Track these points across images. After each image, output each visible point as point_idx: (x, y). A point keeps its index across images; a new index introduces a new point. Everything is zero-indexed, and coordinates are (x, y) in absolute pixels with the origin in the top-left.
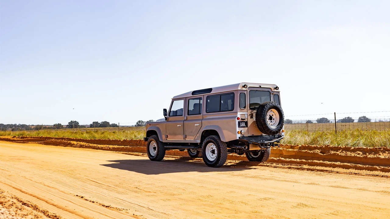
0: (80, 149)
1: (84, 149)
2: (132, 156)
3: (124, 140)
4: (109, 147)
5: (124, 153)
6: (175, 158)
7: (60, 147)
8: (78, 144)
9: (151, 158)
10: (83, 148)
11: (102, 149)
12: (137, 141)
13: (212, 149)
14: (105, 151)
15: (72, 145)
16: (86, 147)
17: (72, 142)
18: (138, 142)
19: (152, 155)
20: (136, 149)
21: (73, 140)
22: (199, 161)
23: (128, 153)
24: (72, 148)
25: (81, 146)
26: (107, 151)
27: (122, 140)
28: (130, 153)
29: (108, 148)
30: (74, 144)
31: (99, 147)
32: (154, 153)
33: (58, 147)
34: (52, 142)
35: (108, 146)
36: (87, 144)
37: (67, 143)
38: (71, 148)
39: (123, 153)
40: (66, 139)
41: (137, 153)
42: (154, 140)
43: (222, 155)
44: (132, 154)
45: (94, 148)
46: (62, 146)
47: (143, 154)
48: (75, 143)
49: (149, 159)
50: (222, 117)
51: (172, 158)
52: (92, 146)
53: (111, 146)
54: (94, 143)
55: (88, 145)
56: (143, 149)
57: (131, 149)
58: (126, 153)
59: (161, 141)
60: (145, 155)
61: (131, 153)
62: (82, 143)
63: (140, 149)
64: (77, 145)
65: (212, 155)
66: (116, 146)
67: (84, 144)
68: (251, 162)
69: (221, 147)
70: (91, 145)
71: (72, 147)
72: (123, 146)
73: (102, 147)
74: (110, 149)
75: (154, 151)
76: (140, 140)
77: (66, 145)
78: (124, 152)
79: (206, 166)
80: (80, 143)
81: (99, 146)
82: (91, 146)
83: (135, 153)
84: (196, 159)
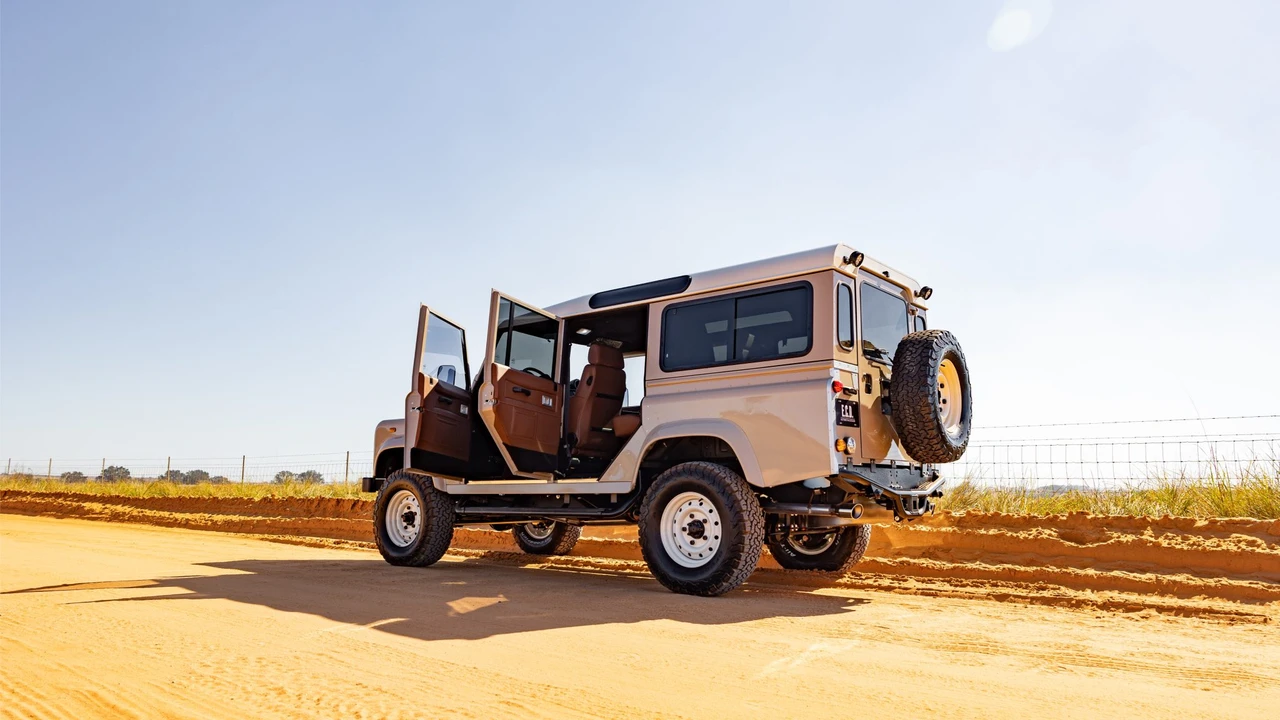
0: (110, 524)
1: (125, 525)
2: (299, 547)
3: (265, 499)
4: (212, 520)
5: (267, 539)
6: (466, 555)
7: (44, 518)
8: (106, 511)
9: (393, 554)
10: (123, 521)
11: (187, 525)
12: (311, 501)
13: (692, 516)
14: (199, 532)
15: (82, 514)
16: (133, 519)
17: (87, 505)
18: (316, 503)
19: (397, 543)
20: (311, 525)
21: (93, 499)
22: (570, 566)
23: (281, 538)
24: (85, 521)
25: (116, 517)
26: (204, 532)
27: (257, 499)
28: (288, 537)
29: (210, 523)
30: (91, 511)
31: (176, 520)
32: (407, 535)
33: (38, 518)
34: (20, 505)
35: (207, 516)
36: (135, 512)
37: (69, 506)
38: (79, 521)
39: (262, 539)
40: (70, 496)
41: (315, 539)
42: (412, 486)
43: (747, 542)
44: (298, 540)
45: (159, 522)
46: (49, 515)
47: (338, 543)
48: (97, 507)
49: (381, 558)
50: (746, 384)
51: (455, 554)
52: (153, 517)
53: (219, 518)
54: (162, 509)
55: (141, 514)
56: (334, 526)
57: (290, 526)
58: (275, 537)
59: (439, 491)
60: (346, 546)
61: (295, 539)
62: (120, 508)
63: (325, 526)
64: (101, 513)
65: (692, 543)
66: (236, 518)
67: (127, 511)
68: (788, 571)
69: (744, 508)
70: (148, 512)
71: (84, 519)
72: (260, 518)
73: (187, 520)
74: (215, 527)
75: (406, 528)
76: (322, 499)
77: (62, 513)
78: (266, 536)
79: (663, 592)
80: (113, 507)
81: (179, 516)
82: (148, 516)
83: (308, 538)
84: (552, 558)
